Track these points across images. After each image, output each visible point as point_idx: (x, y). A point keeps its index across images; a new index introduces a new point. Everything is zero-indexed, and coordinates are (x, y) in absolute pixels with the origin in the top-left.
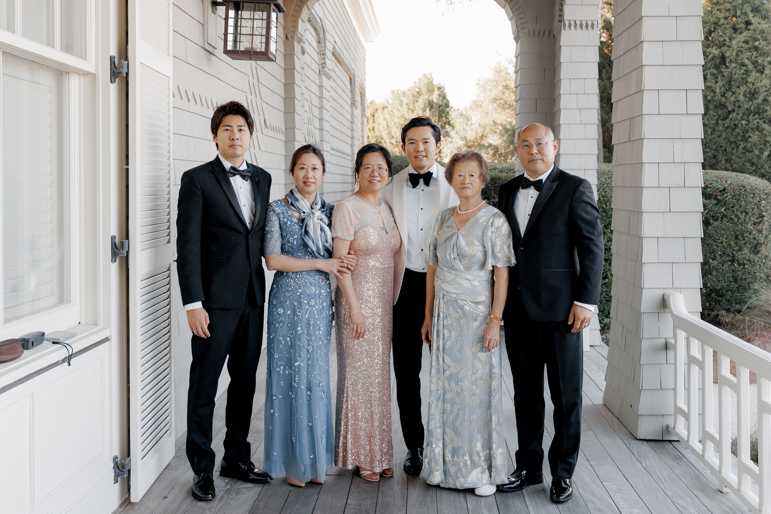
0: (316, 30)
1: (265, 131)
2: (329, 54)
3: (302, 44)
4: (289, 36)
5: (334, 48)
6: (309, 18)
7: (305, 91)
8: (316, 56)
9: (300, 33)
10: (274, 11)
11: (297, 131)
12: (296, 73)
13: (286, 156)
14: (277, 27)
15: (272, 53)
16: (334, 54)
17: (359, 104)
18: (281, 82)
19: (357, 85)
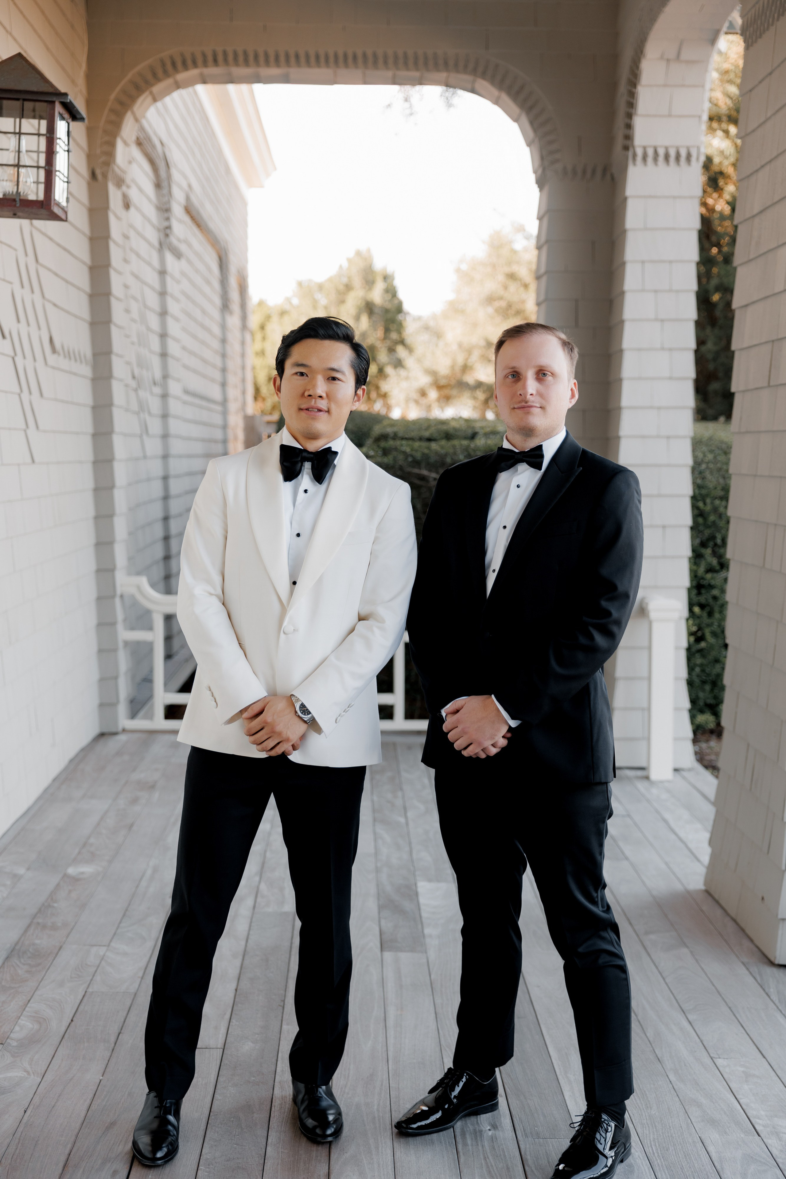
0: (152, 162)
1: (52, 358)
2: (178, 210)
3: (124, 188)
4: (98, 172)
5: (188, 199)
6: (138, 138)
7: (131, 281)
8: (151, 212)
9: (119, 167)
10: (63, 118)
11: (115, 360)
12: (112, 246)
13: (95, 408)
14: (68, 151)
15: (58, 205)
16: (189, 210)
17: (235, 307)
18: (84, 263)
19: (233, 270)
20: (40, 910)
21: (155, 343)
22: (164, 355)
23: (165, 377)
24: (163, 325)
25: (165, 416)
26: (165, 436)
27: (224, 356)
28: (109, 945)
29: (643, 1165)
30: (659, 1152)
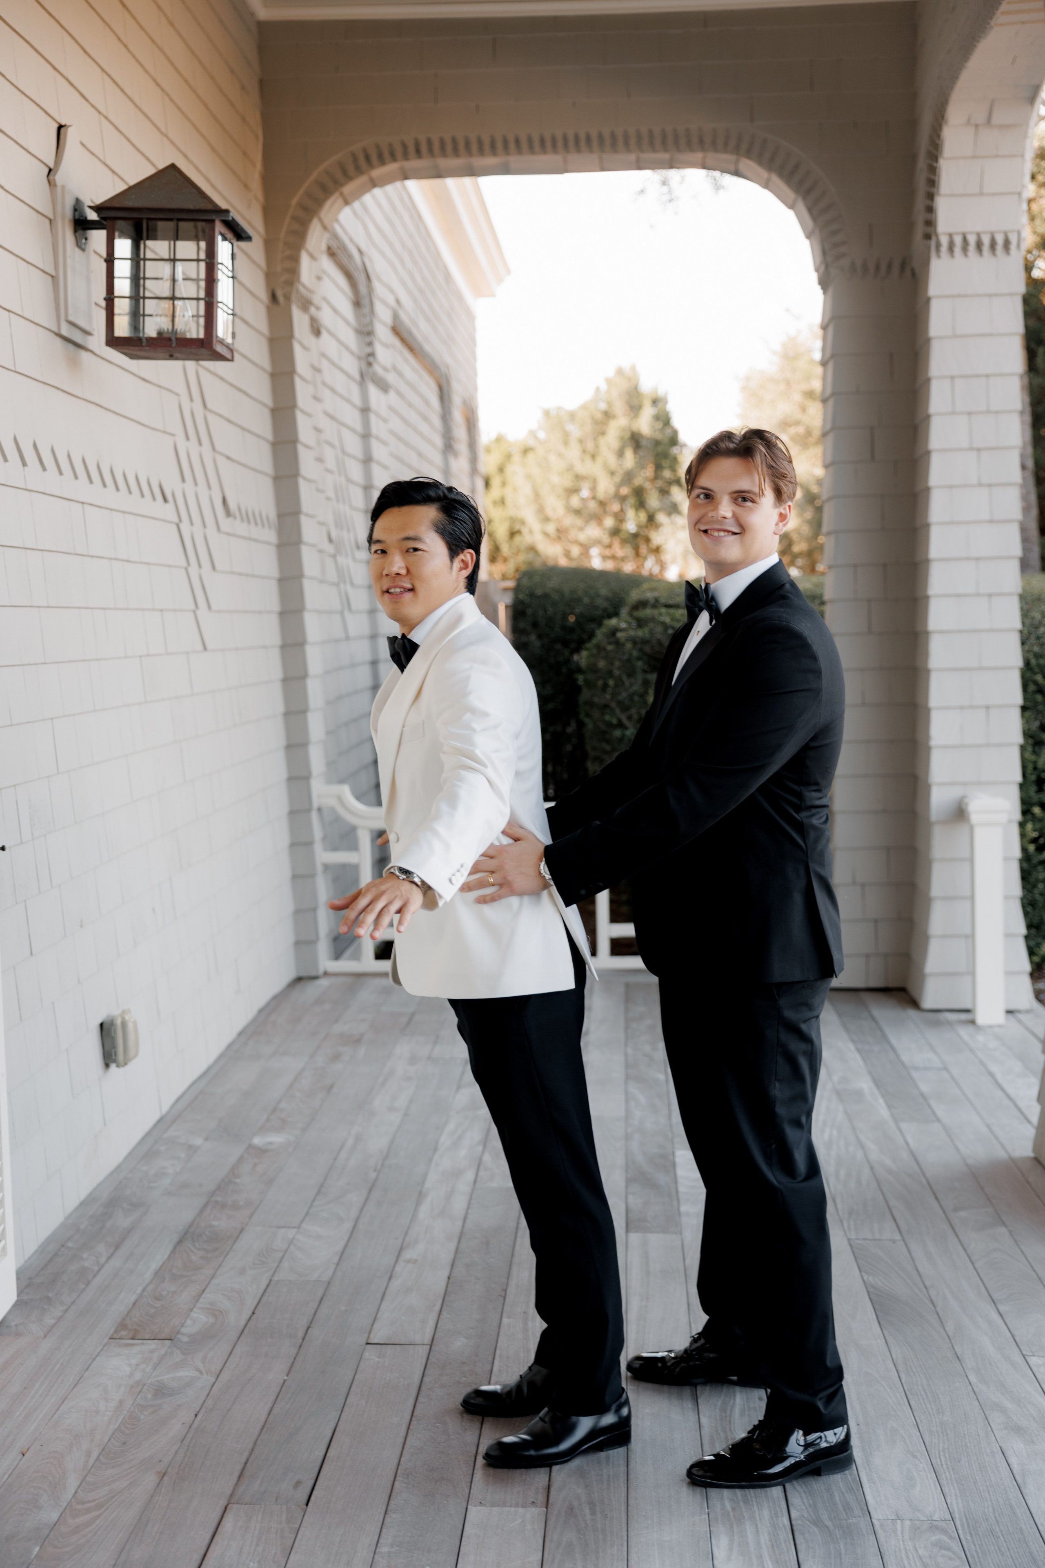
0: (349, 276)
1: (226, 524)
2: (383, 331)
3: (313, 310)
4: (281, 294)
5: (396, 316)
6: (329, 249)
7: (324, 423)
8: (350, 337)
9: (305, 286)
10: (225, 239)
11: (304, 521)
12: (298, 382)
13: (282, 581)
14: (233, 277)
15: (222, 342)
16: (394, 329)
17: (462, 446)
18: (265, 405)
19: (457, 401)
20: (219, 1188)
21: (357, 497)
24: (368, 474)
28: (299, 1227)
29: (927, 1478)
30: (949, 1464)
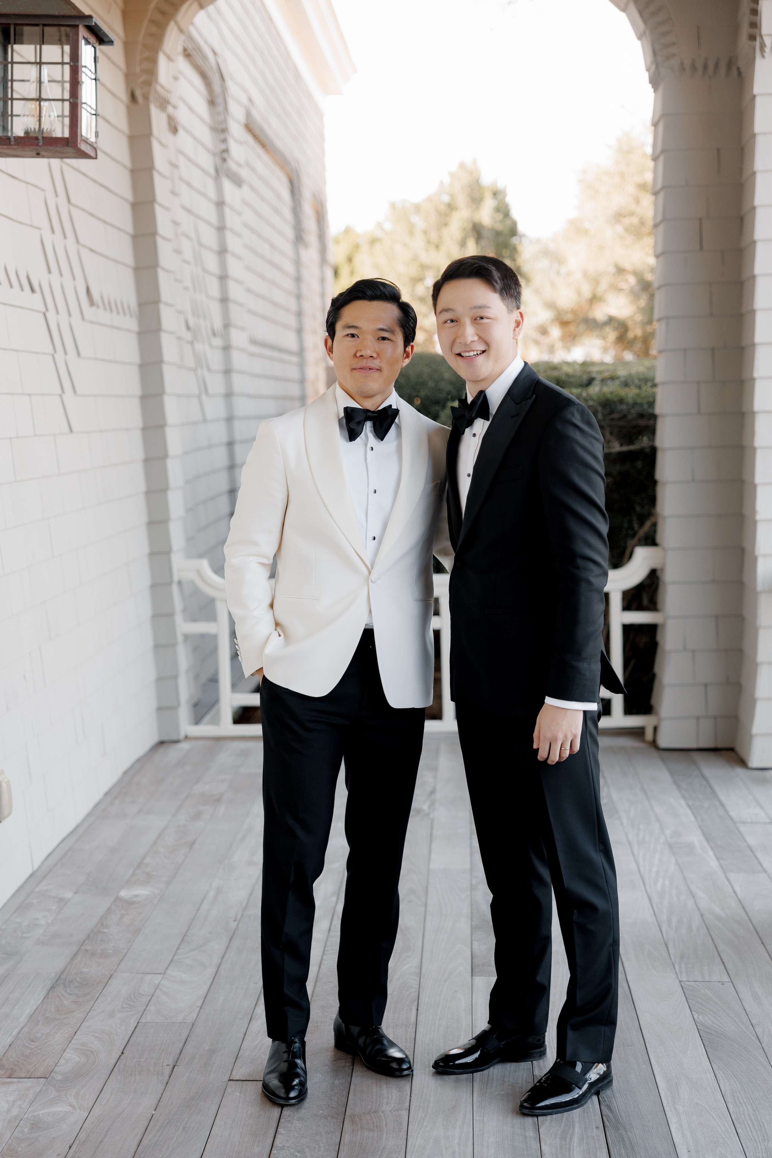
0: (204, 74)
1: (89, 312)
2: (236, 129)
3: (170, 109)
4: (138, 93)
5: (248, 115)
6: (185, 49)
7: (181, 216)
8: (205, 135)
9: (162, 86)
10: (88, 42)
11: (164, 309)
12: (156, 179)
13: (143, 366)
14: (95, 79)
15: (86, 141)
16: (249, 128)
17: (312, 238)
18: (125, 200)
19: (307, 194)
21: (213, 287)
22: (224, 300)
23: (227, 326)
24: (223, 265)
25: (228, 372)
26: (229, 395)
27: (299, 297)
28: (164, 974)
